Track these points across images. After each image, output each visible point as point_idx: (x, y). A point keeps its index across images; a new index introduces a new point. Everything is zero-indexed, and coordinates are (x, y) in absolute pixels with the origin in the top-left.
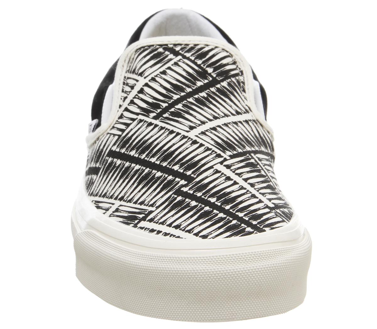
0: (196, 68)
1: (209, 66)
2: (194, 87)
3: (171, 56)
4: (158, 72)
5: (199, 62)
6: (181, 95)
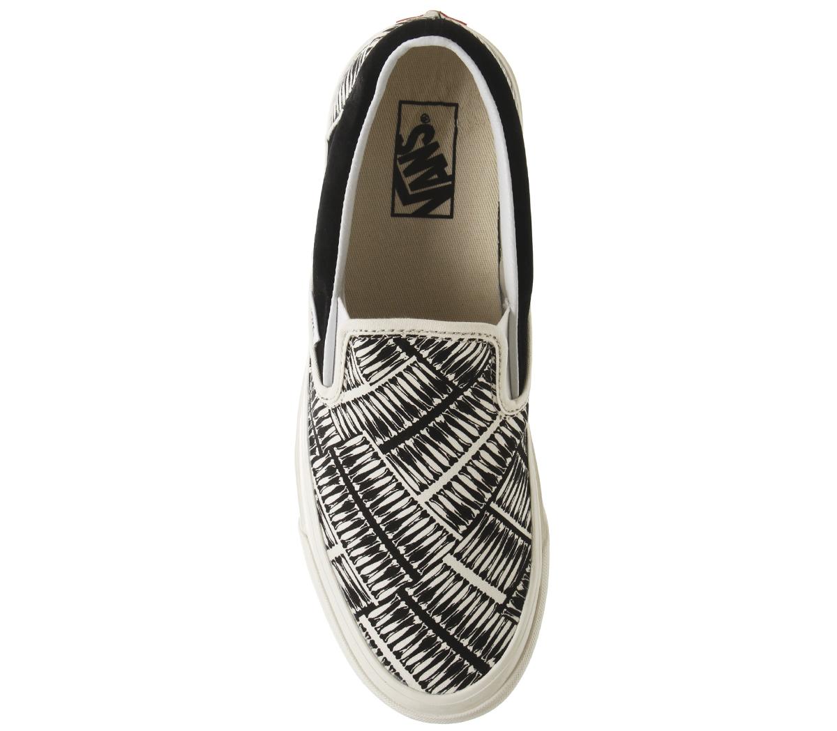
0: (434, 376)
1: (450, 372)
2: (429, 408)
3: (403, 356)
4: (386, 379)
5: (438, 367)
6: (413, 422)
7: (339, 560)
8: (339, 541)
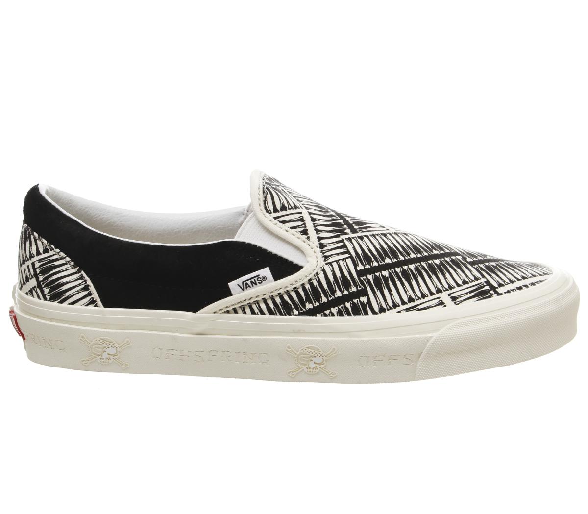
7: (454, 299)
8: (437, 295)
